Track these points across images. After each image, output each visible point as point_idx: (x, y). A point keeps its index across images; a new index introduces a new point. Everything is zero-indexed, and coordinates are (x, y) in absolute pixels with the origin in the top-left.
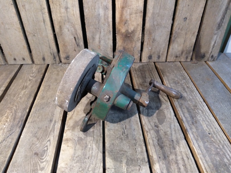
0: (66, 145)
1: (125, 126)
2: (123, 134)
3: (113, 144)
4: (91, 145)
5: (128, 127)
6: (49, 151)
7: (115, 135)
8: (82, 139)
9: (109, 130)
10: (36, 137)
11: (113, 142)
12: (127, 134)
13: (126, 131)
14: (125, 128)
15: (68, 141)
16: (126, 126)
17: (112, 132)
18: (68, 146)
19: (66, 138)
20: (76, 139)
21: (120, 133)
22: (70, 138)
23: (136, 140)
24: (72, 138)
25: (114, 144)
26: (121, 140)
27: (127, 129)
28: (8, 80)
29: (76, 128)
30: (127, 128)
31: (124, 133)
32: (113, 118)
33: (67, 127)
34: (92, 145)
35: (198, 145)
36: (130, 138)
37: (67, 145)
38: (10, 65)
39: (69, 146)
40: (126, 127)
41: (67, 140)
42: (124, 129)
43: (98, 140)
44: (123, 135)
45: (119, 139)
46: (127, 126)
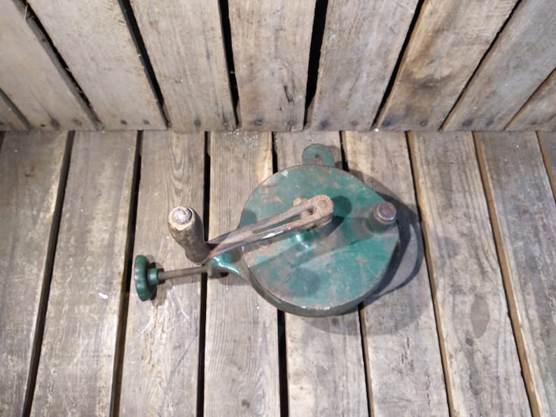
0: (296, 384)
1: (406, 340)
2: (403, 360)
3: (385, 384)
4: (343, 386)
5: (413, 343)
6: (269, 399)
7: (388, 362)
8: (325, 370)
9: (376, 349)
10: (235, 363)
11: (385, 379)
12: (412, 361)
13: (408, 352)
14: (406, 346)
15: (300, 377)
16: (408, 339)
17: (381, 356)
18: (302, 388)
19: (294, 368)
20: (314, 371)
21: (397, 357)
22: (303, 368)
23: (428, 376)
24: (305, 370)
25: (388, 384)
26: (399, 375)
27: (410, 348)
28: (127, 193)
29: (310, 344)
30: (410, 345)
31: (406, 358)
32: (381, 319)
33: (292, 341)
34: (345, 386)
35: (546, 391)
36: (416, 371)
37: (299, 386)
38: (111, 131)
39: (304, 387)
40: (410, 343)
41: (297, 374)
42: (404, 348)
43: (357, 374)
44: (403, 362)
45: (395, 372)
46: (411, 340)
